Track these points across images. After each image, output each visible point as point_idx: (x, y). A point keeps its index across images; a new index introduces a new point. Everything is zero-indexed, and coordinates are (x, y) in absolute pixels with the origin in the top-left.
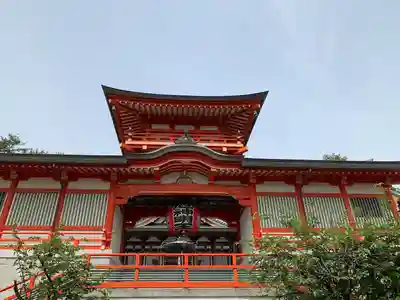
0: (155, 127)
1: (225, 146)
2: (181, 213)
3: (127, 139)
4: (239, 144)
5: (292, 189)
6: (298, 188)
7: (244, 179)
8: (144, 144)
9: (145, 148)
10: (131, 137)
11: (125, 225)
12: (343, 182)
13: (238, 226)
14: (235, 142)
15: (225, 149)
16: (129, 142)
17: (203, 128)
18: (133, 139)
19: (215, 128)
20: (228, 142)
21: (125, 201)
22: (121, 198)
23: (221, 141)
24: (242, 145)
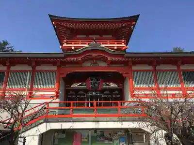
0: (78, 36)
1: (116, 46)
3: (64, 44)
4: (123, 45)
5: (150, 68)
6: (154, 67)
7: (126, 63)
8: (73, 46)
9: (73, 48)
10: (66, 42)
11: (66, 86)
12: (179, 64)
13: (123, 86)
14: (121, 44)
15: (116, 48)
16: (65, 45)
17: (104, 36)
18: (67, 44)
19: (110, 36)
20: (117, 44)
21: (65, 76)
22: (63, 74)
23: (114, 44)
24: (125, 45)
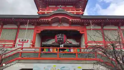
0: (50, 6)
2: (59, 36)
3: (40, 10)
4: (80, 11)
5: (100, 28)
6: (102, 27)
8: (46, 12)
9: (46, 13)
10: (41, 9)
12: (120, 25)
15: (75, 13)
18: (42, 10)
20: (77, 11)
21: (40, 32)
22: (38, 31)
23: (74, 10)
24: (82, 12)
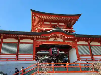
0: (45, 23)
1: (68, 30)
2: (54, 50)
9: (44, 30)
10: (39, 26)
13: (68, 53)
14: (71, 29)
17: (60, 24)
19: (63, 24)
22: (37, 45)
